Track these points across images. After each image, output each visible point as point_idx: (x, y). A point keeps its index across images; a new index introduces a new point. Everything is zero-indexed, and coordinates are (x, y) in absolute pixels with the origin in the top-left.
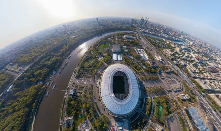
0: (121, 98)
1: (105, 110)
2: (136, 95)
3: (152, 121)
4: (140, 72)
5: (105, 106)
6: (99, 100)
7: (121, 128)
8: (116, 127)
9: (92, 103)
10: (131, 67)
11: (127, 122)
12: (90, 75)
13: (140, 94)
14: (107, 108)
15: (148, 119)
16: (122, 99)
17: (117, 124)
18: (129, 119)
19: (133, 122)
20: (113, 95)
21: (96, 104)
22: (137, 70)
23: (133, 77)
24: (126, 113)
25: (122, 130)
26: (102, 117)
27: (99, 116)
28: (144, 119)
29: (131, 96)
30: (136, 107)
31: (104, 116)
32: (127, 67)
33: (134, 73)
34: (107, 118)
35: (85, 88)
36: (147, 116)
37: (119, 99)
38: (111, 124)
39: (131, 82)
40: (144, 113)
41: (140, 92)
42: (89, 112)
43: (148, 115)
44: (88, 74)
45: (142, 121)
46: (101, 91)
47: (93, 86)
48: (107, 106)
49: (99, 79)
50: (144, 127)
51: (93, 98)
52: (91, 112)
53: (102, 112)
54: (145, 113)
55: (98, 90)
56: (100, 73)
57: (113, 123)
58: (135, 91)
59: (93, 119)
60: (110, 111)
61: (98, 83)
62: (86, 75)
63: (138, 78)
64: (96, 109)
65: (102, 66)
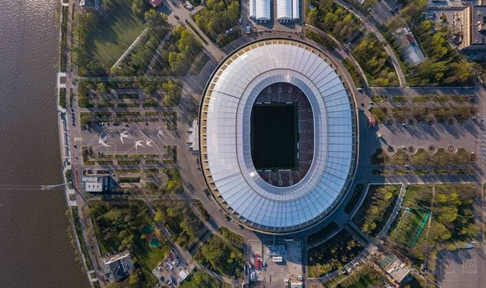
0: (281, 182)
1: (229, 219)
2: (337, 173)
3: (380, 250)
4: (379, 84)
5: (230, 208)
6: (208, 193)
7: (280, 259)
8: (266, 257)
9: (183, 203)
10: (339, 57)
11: (299, 247)
12: (152, 110)
13: (352, 170)
14: (235, 213)
15: (367, 242)
16: (286, 184)
17: (268, 251)
18: (306, 238)
19: (315, 246)
20: (253, 174)
21: (199, 204)
22: (368, 70)
23: (340, 108)
24: (296, 223)
25: (283, 263)
26: (222, 237)
27: (212, 236)
28: (353, 242)
29: (317, 177)
30: (330, 210)
31: (229, 235)
32: (320, 60)
33: (348, 91)
34: (239, 238)
35: (143, 162)
36: (366, 237)
37: (276, 184)
38: (250, 250)
39: (323, 130)
40: (356, 228)
41: (353, 164)
42: (181, 230)
43: (370, 234)
44: (137, 105)
45: (346, 245)
46: (211, 165)
47: (175, 151)
48: (234, 208)
49: (195, 123)
50: (349, 260)
51: (187, 190)
52: (186, 229)
53: (221, 223)
54: (361, 225)
55: (199, 162)
56: (195, 96)
57: (257, 248)
58: (335, 160)
59: (195, 245)
60: (244, 218)
61: (193, 138)
62: (131, 110)
63: (361, 112)
64: (202, 219)
65: (197, 59)
